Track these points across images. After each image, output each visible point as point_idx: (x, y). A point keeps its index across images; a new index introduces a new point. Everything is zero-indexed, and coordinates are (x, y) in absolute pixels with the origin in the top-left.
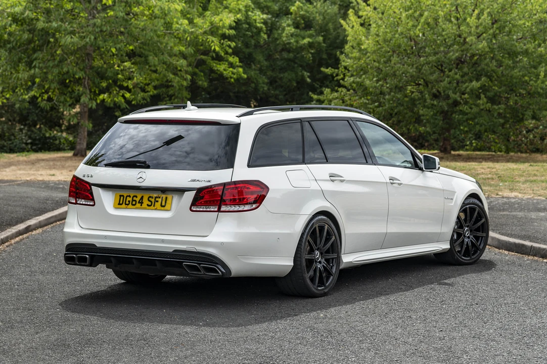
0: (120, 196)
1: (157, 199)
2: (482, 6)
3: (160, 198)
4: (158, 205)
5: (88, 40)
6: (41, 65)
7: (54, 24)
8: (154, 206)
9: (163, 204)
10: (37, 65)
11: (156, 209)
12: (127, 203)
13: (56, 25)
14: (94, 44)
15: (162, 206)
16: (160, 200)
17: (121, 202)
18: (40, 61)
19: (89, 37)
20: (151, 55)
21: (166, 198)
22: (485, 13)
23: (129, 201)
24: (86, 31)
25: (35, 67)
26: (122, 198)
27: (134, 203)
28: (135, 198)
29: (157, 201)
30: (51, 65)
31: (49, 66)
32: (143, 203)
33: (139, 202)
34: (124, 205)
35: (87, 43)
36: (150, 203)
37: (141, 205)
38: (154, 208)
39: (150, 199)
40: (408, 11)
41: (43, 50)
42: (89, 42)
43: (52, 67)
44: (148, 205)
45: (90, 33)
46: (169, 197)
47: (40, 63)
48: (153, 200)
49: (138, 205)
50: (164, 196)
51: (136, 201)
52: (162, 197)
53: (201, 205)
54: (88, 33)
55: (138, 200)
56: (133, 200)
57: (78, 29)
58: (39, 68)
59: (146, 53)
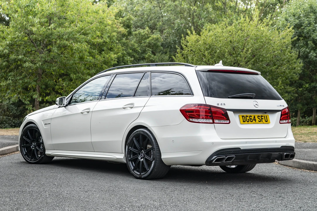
2: (248, 47)
5: (38, 65)
6: (13, 79)
7: (20, 57)
10: (11, 79)
13: (21, 57)
14: (41, 67)
18: (12, 76)
19: (38, 63)
20: (72, 74)
22: (249, 50)
24: (37, 60)
25: (9, 79)
30: (18, 79)
31: (17, 79)
35: (37, 66)
40: (208, 50)
41: (14, 71)
42: (39, 66)
43: (19, 80)
45: (39, 61)
47: (12, 78)
54: (38, 61)
57: (33, 59)
58: (12, 80)
59: (70, 72)
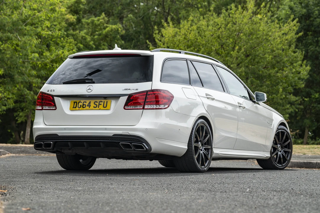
0: (74, 102)
1: (100, 103)
3: (102, 102)
4: (101, 107)
8: (98, 107)
9: (105, 106)
11: (100, 109)
12: (79, 106)
15: (104, 107)
16: (102, 103)
17: (75, 106)
21: (107, 102)
23: (81, 106)
26: (75, 103)
27: (84, 106)
28: (85, 103)
29: (101, 104)
32: (90, 106)
33: (88, 106)
34: (77, 108)
36: (95, 106)
37: (89, 107)
38: (98, 109)
39: (96, 103)
44: (94, 107)
46: (109, 101)
48: (97, 104)
49: (87, 107)
50: (106, 101)
51: (85, 105)
52: (104, 102)
53: (131, 105)
55: (87, 104)
56: (83, 105)
